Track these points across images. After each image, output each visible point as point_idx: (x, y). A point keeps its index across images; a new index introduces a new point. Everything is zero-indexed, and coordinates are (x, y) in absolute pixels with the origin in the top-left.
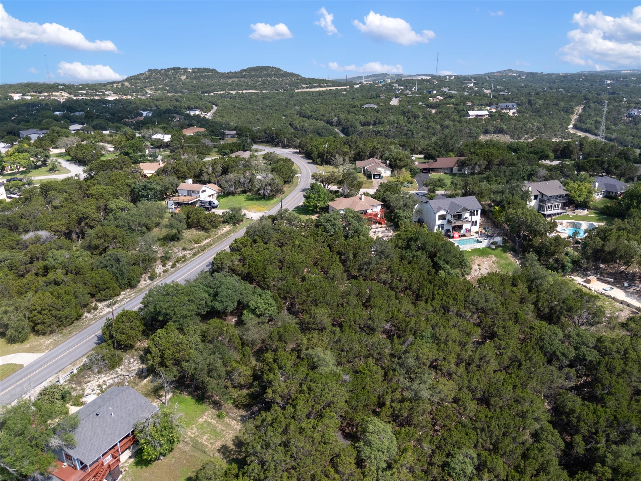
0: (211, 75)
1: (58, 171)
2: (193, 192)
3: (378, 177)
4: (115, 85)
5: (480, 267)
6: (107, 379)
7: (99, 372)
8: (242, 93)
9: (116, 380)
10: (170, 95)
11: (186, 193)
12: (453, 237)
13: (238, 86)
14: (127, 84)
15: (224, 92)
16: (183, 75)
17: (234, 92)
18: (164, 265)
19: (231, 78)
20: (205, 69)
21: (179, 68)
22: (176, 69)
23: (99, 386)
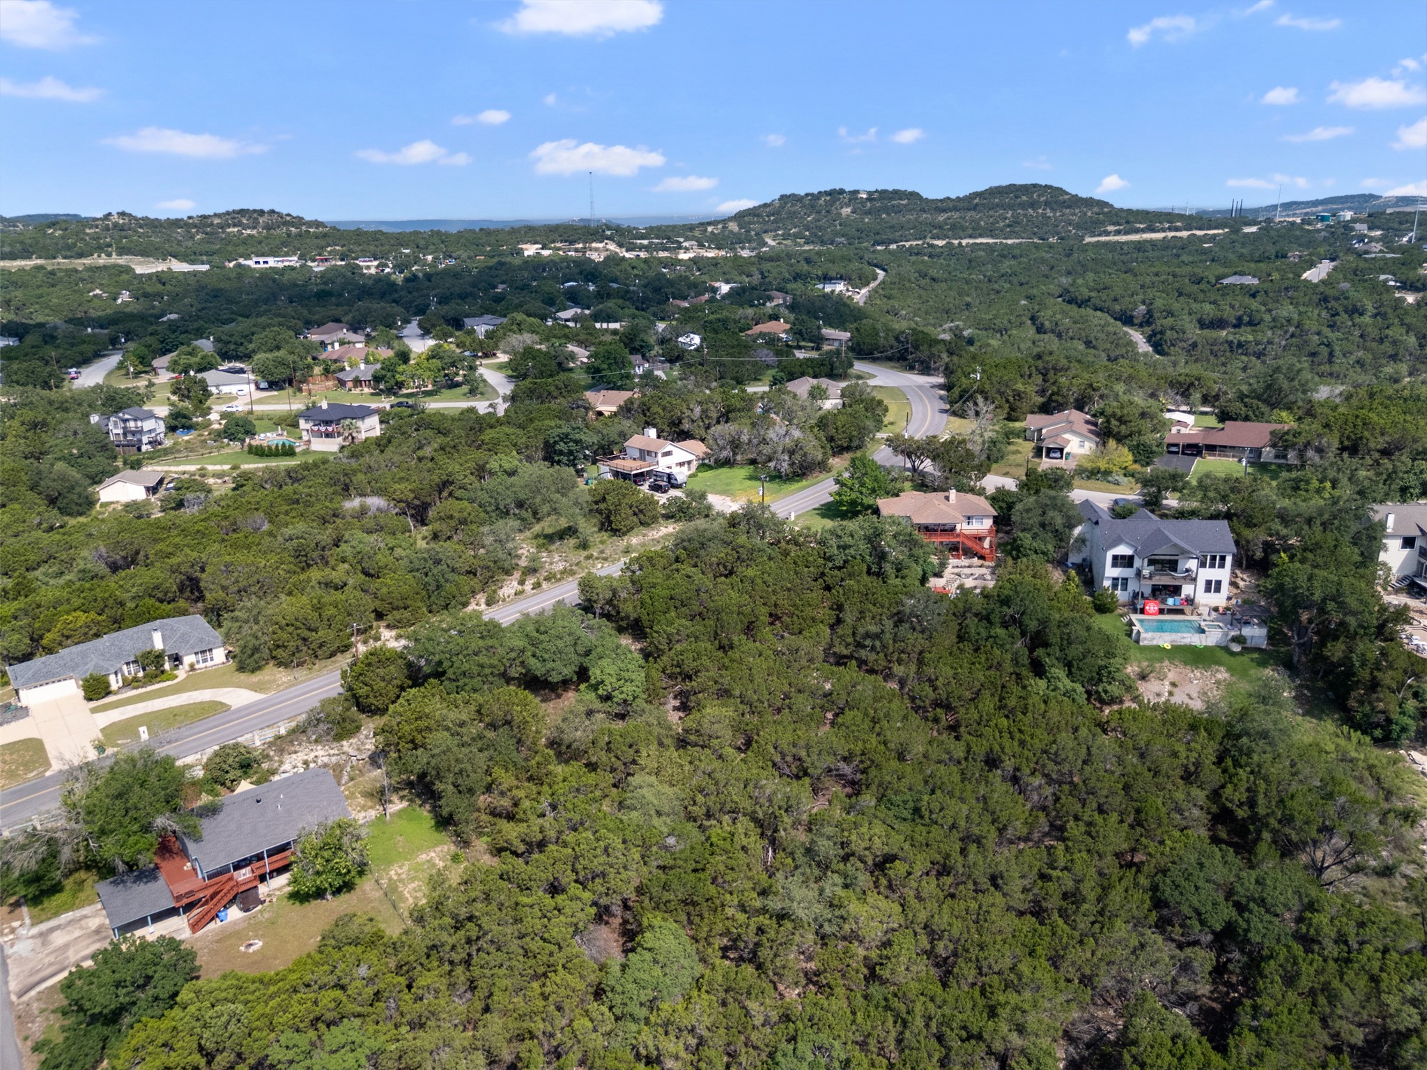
0: (905, 206)
1: (482, 394)
2: (649, 453)
3: (1058, 455)
4: (710, 229)
5: (1175, 690)
6: (322, 754)
7: (316, 741)
8: (960, 244)
9: (334, 760)
10: (807, 248)
11: (637, 455)
12: (1142, 611)
13: (956, 230)
14: (733, 226)
15: (920, 242)
16: (848, 205)
17: (940, 243)
18: (522, 583)
19: (944, 211)
20: (896, 192)
21: (842, 192)
22: (835, 194)
23: (306, 763)
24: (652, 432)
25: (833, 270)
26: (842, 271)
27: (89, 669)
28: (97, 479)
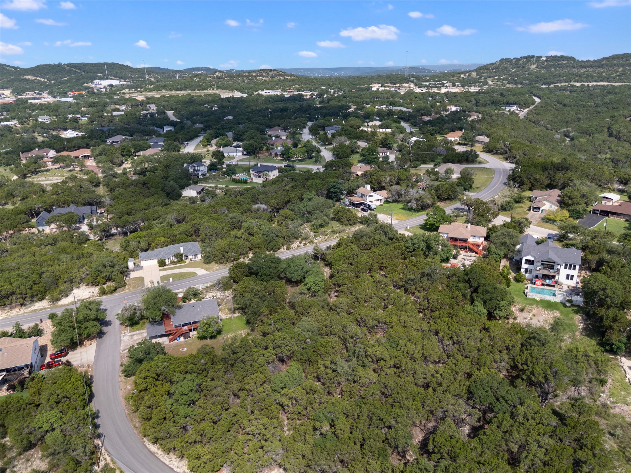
0: (565, 64)
1: (320, 162)
2: (364, 195)
3: (538, 210)
4: (462, 76)
5: (534, 318)
6: (219, 294)
7: (218, 290)
8: (588, 85)
9: (222, 297)
10: (508, 86)
11: (360, 195)
12: (535, 284)
13: (589, 78)
14: (474, 75)
15: (567, 84)
16: (534, 64)
17: (578, 84)
18: (300, 243)
19: (585, 67)
20: (562, 57)
21: (533, 57)
22: (529, 58)
23: (213, 296)
24: (368, 187)
25: (512, 99)
26: (516, 101)
27: (161, 257)
28: (183, 187)
